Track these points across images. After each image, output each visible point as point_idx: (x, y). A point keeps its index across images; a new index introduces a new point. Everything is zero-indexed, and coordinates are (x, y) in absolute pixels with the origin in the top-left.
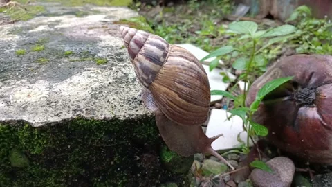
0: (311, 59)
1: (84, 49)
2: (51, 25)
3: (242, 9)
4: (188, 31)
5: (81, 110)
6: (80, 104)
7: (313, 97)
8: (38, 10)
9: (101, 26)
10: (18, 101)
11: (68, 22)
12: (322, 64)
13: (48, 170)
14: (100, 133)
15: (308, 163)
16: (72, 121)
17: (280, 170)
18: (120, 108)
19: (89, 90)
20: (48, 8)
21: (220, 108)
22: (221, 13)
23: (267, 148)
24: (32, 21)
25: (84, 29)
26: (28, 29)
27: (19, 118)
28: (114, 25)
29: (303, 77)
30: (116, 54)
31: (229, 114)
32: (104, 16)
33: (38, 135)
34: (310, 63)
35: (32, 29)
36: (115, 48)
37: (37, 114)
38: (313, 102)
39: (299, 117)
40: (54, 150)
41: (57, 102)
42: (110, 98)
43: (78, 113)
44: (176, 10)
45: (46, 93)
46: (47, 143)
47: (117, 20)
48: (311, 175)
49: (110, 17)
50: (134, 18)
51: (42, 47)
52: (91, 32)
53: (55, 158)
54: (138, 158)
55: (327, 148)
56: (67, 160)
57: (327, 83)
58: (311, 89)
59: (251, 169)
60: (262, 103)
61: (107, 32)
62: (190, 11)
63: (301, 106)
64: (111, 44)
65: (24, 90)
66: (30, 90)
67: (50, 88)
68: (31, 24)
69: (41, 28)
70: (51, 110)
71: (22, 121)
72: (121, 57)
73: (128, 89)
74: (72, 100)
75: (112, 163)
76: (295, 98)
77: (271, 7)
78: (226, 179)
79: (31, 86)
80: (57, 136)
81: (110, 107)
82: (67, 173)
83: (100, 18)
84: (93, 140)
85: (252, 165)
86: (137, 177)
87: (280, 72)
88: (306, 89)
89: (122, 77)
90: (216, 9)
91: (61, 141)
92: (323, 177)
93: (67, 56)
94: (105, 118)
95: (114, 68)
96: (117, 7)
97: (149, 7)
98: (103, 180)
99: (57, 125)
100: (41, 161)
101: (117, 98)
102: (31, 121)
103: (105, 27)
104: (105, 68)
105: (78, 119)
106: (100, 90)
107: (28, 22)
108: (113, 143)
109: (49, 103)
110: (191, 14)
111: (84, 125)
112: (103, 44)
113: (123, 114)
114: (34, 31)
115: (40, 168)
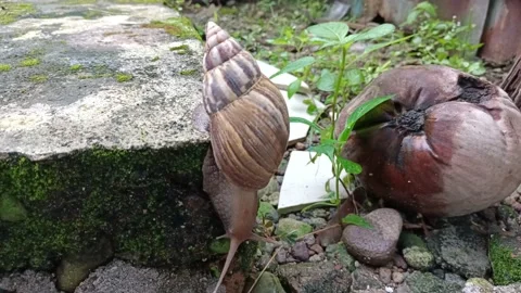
0: (418, 72)
1: (99, 62)
2: (46, 30)
3: (339, 9)
4: (257, 41)
5: (98, 138)
6: (96, 131)
7: (421, 121)
8: (24, 10)
9: (123, 31)
10: (8, 130)
11: (71, 26)
12: (433, 77)
13: (55, 223)
14: (127, 168)
15: (420, 216)
16: (87, 152)
17: (382, 225)
18: (153, 134)
19: (109, 113)
20: (39, 7)
21: (304, 149)
22: (308, 15)
23: (367, 200)
24: (17, 25)
25: (97, 35)
26: (11, 37)
27: (12, 150)
28: (142, 30)
29: (409, 95)
30: (146, 68)
31: (313, 154)
32: (127, 17)
33: (39, 172)
34: (417, 77)
35: (17, 36)
36: (143, 60)
37: (36, 144)
38: (421, 129)
39: (403, 148)
40: (63, 194)
41: (65, 129)
42: (140, 123)
43: (95, 141)
44: (239, 11)
45: (47, 118)
46: (52, 184)
47: (148, 22)
48: (426, 232)
49: (137, 18)
50: (173, 19)
51: (35, 61)
52: (108, 39)
53: (65, 206)
54: (181, 204)
55: (440, 190)
56: (81, 208)
57: (439, 102)
58: (419, 111)
59: (343, 227)
60: (354, 133)
61: (132, 40)
62: (260, 13)
63: (405, 134)
64: (138, 55)
65: (16, 116)
66: (23, 116)
67: (53, 112)
68: (15, 29)
69: (31, 35)
70: (56, 138)
71: (16, 153)
72: (154, 71)
73: (164, 112)
74: (86, 127)
75: (145, 211)
76: (397, 123)
77: (380, 5)
78: (309, 242)
79: (23, 110)
80: (67, 174)
81: (139, 133)
82: (82, 227)
83: (122, 19)
84: (117, 179)
85: (344, 221)
86: (180, 230)
87: (378, 89)
88: (413, 111)
89: (156, 97)
90: (299, 10)
91: (72, 181)
92: (440, 233)
93: (74, 71)
94: (132, 147)
95: (143, 86)
96: (147, 4)
97: (198, 6)
98: (133, 236)
99: (67, 157)
100: (44, 211)
101: (148, 123)
102: (29, 153)
103: (128, 32)
104: (131, 86)
105: (95, 150)
106: (125, 113)
107: (10, 26)
108: (144, 182)
109: (53, 131)
110: (263, 17)
111: (104, 157)
112: (126, 55)
113: (157, 141)
114: (20, 38)
115: (43, 221)
